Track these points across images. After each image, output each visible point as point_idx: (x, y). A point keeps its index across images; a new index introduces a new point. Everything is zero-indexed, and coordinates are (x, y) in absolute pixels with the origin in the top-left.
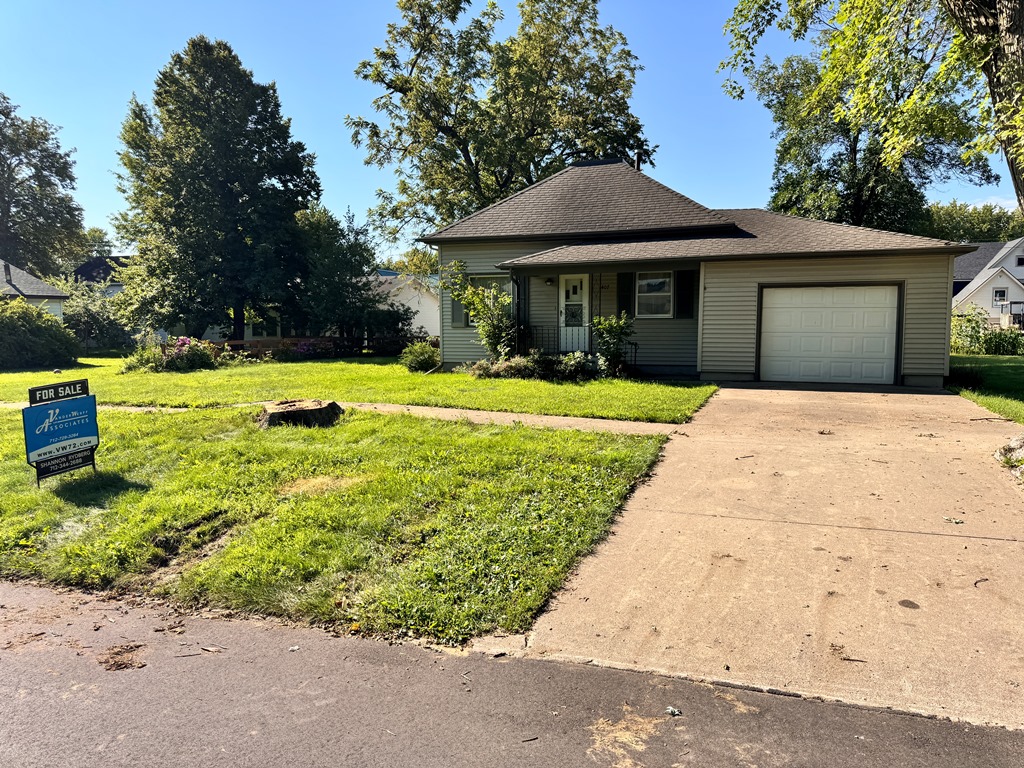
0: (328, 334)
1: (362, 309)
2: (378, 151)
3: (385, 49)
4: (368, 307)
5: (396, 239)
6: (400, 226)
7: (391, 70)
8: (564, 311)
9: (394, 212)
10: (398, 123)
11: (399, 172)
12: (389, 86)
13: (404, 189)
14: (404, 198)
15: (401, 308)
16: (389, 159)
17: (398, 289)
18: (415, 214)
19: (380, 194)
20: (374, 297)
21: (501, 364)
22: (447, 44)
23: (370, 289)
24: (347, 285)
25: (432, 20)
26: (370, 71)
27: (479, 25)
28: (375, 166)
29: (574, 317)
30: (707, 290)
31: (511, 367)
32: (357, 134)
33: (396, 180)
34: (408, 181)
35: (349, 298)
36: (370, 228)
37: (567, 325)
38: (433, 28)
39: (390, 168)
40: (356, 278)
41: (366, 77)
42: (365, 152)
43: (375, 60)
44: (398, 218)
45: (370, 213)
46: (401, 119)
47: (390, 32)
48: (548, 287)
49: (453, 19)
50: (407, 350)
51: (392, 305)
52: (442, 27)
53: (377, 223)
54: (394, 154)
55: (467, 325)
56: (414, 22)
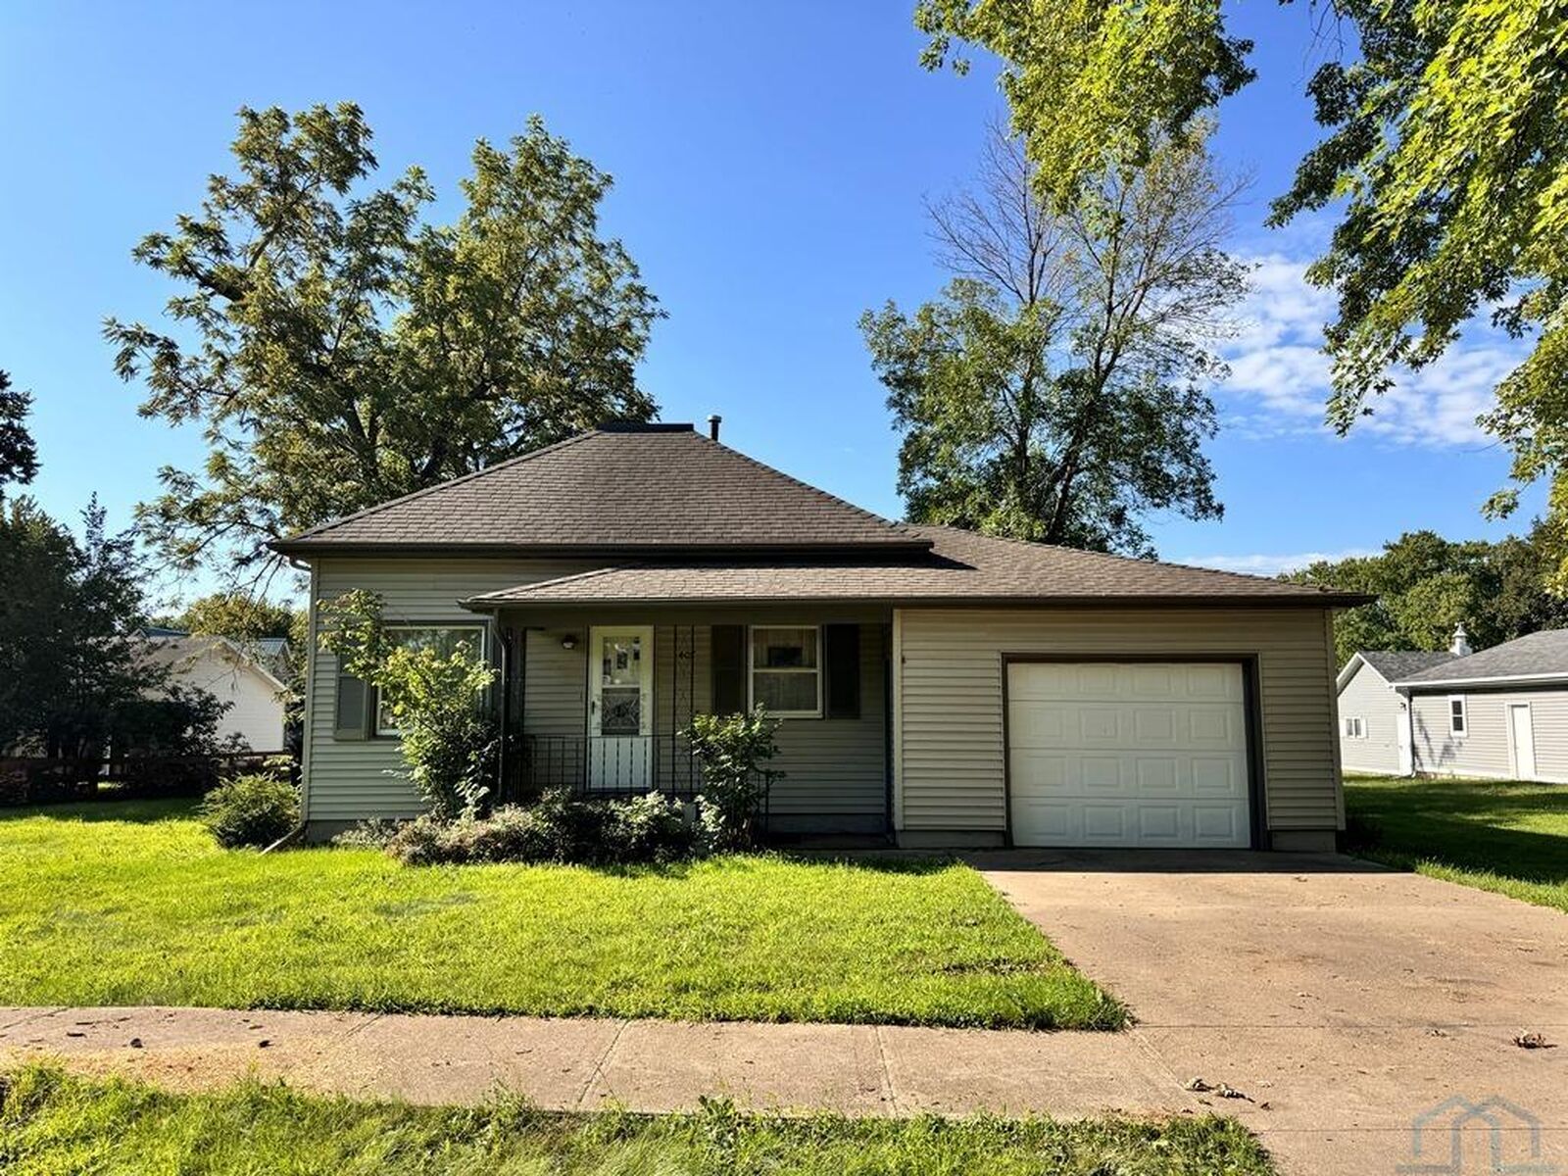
0: (18, 752)
1: (104, 700)
2: (172, 392)
3: (202, 220)
4: (120, 694)
5: (192, 563)
6: (205, 538)
7: (212, 256)
8: (599, 703)
9: (195, 512)
10: (219, 345)
11: (214, 436)
12: (205, 282)
13: (220, 467)
14: (218, 487)
15: (195, 697)
16: (195, 409)
17: (189, 660)
18: (240, 518)
19: (168, 474)
20: (136, 673)
21: (466, 828)
22: (327, 227)
23: (127, 659)
24: (75, 651)
25: (300, 182)
26: (166, 253)
27: (390, 202)
28: (163, 420)
29: (620, 717)
30: (908, 663)
31: (495, 835)
32: (128, 354)
33: (207, 451)
34: (231, 453)
35: (77, 677)
36: (140, 540)
37: (606, 732)
38: (303, 195)
39: (193, 427)
40: (96, 635)
41: (156, 263)
42: (140, 390)
43: (178, 236)
44: (202, 523)
45: (142, 511)
46: (227, 338)
47: (213, 189)
48: (565, 654)
49: (342, 187)
50: (217, 793)
51: (175, 691)
52: (319, 198)
53: (156, 532)
54: (204, 400)
55: (373, 735)
56: (264, 179)
